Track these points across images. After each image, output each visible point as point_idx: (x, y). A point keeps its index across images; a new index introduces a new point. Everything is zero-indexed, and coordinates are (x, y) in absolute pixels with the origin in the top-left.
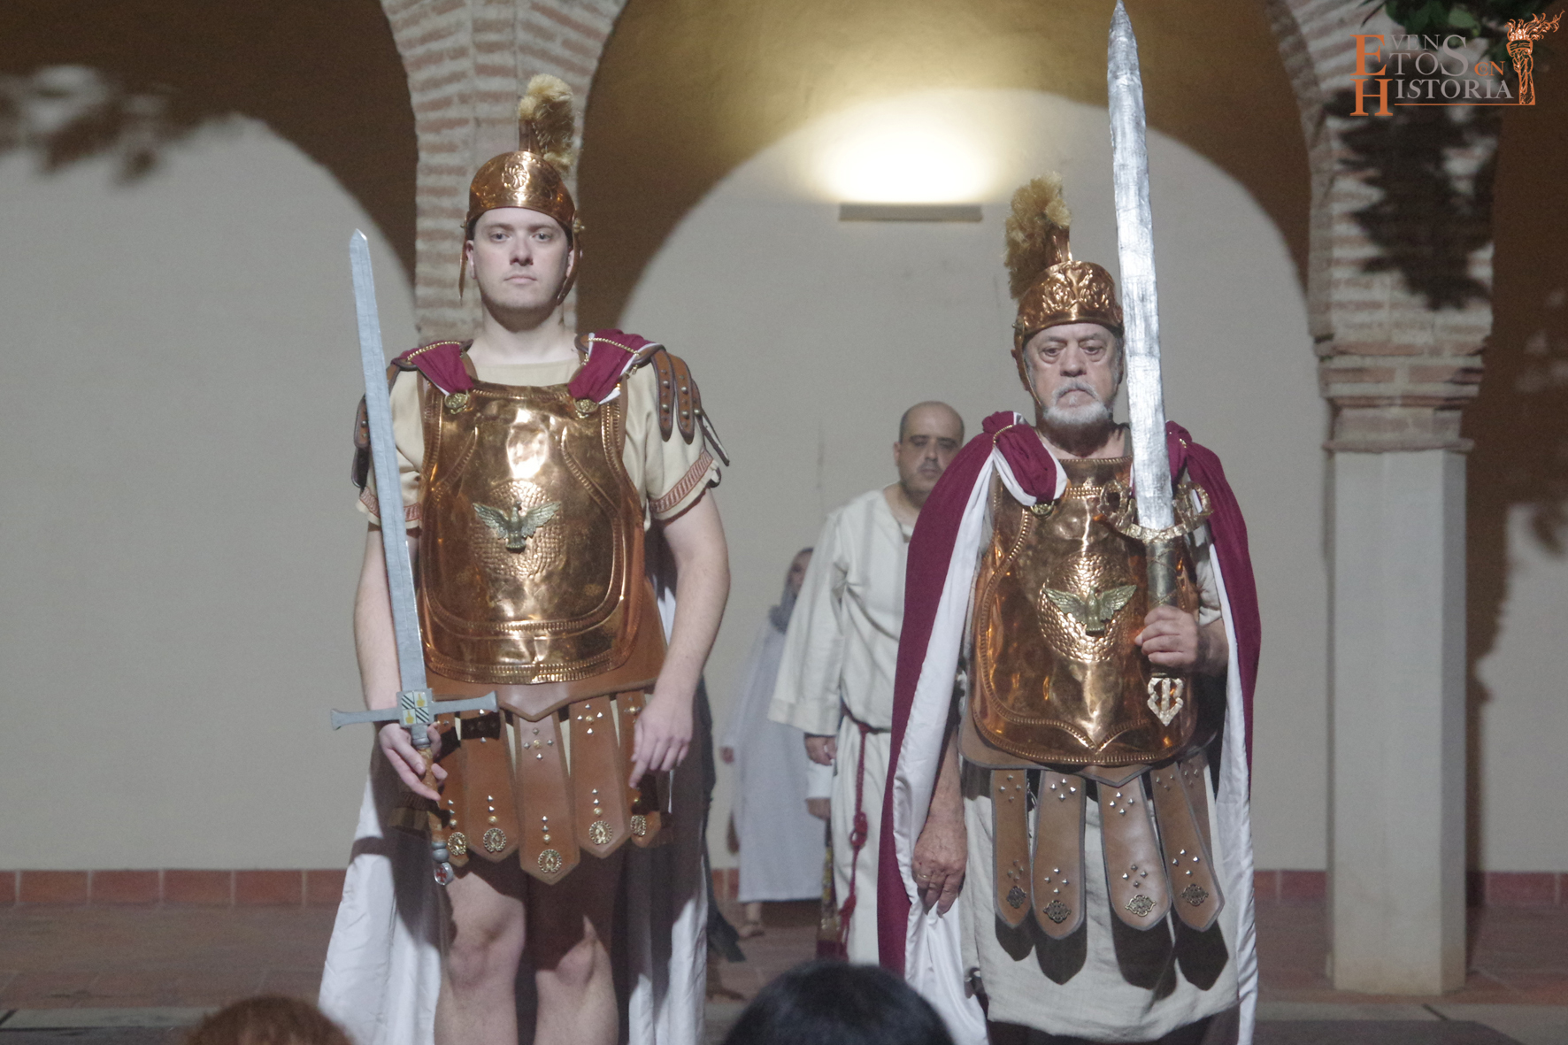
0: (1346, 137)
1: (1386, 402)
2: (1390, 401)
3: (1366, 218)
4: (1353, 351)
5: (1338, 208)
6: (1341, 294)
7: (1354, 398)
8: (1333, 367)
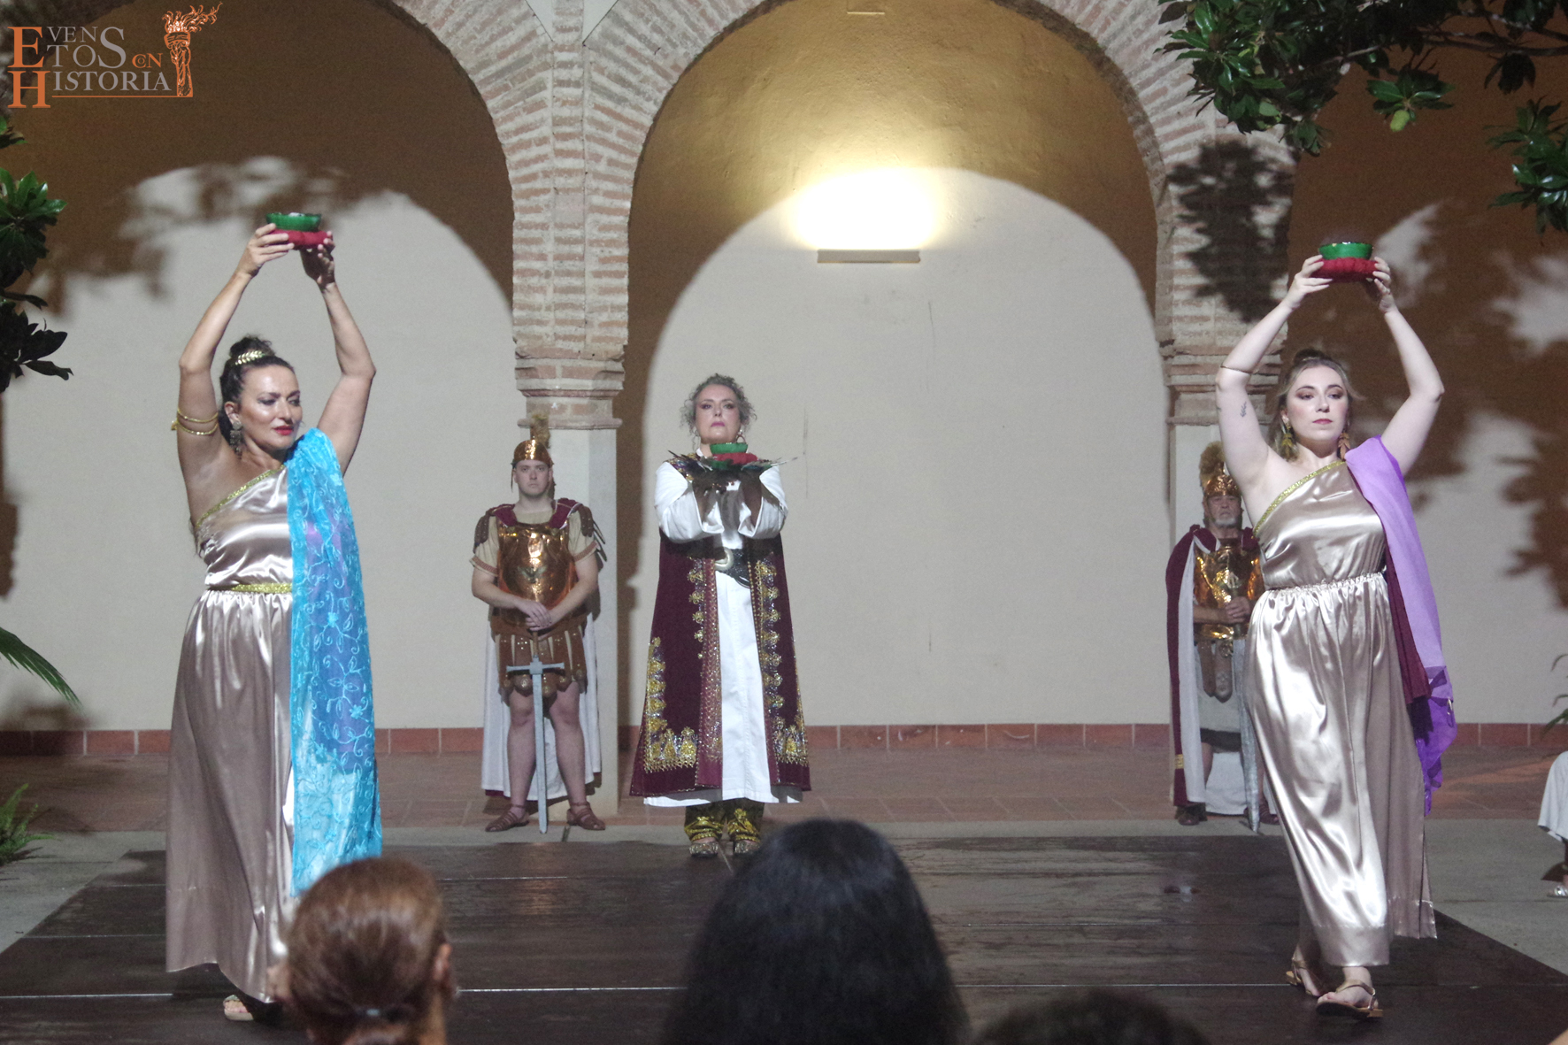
0: (1183, 199)
3: (1196, 257)
4: (1189, 352)
5: (1177, 249)
6: (1180, 311)
7: (1187, 386)
8: (1173, 363)
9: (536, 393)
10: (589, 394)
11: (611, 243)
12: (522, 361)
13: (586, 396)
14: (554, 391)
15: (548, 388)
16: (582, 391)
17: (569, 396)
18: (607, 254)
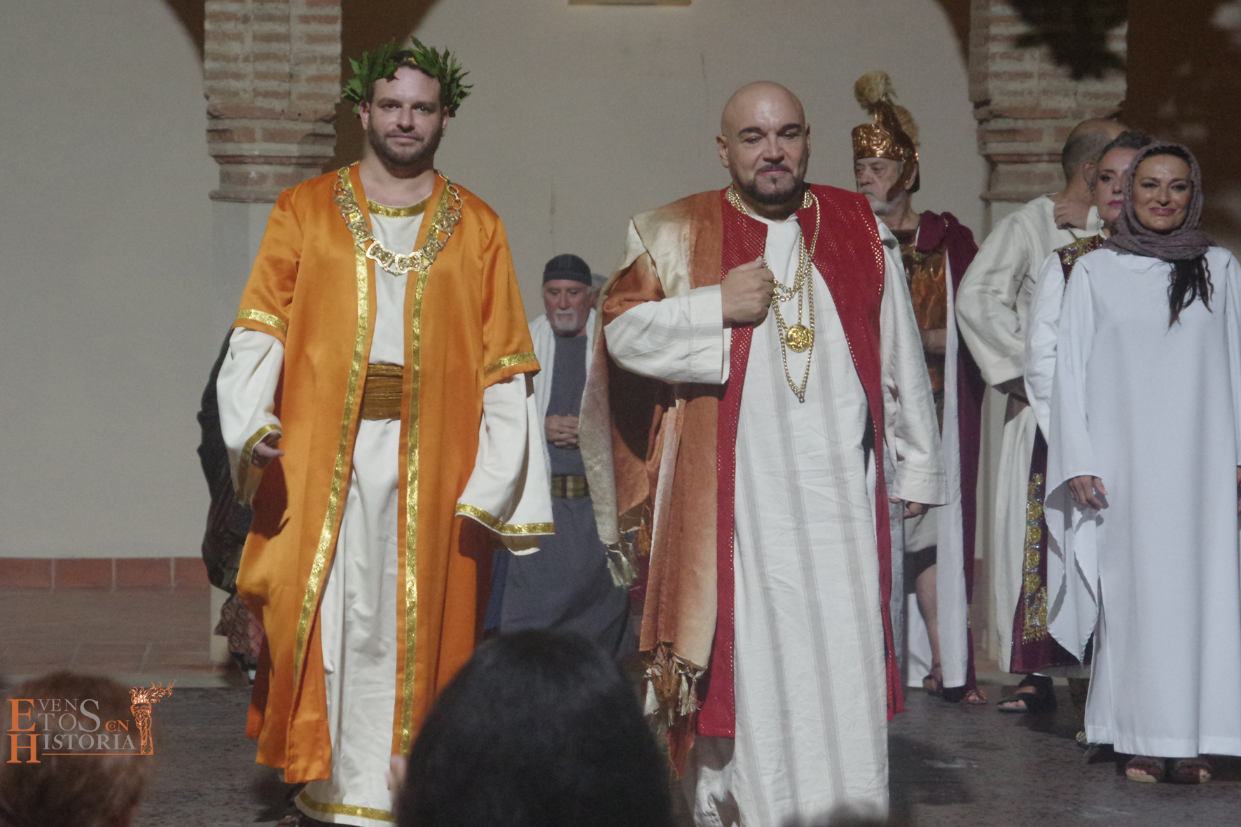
1: (1035, 158)
2: (1038, 158)
4: (1007, 114)
6: (997, 66)
7: (1007, 155)
8: (989, 128)
9: (232, 160)
10: (294, 161)
12: (214, 121)
13: (290, 164)
14: (253, 157)
15: (246, 153)
16: (287, 157)
17: (270, 164)
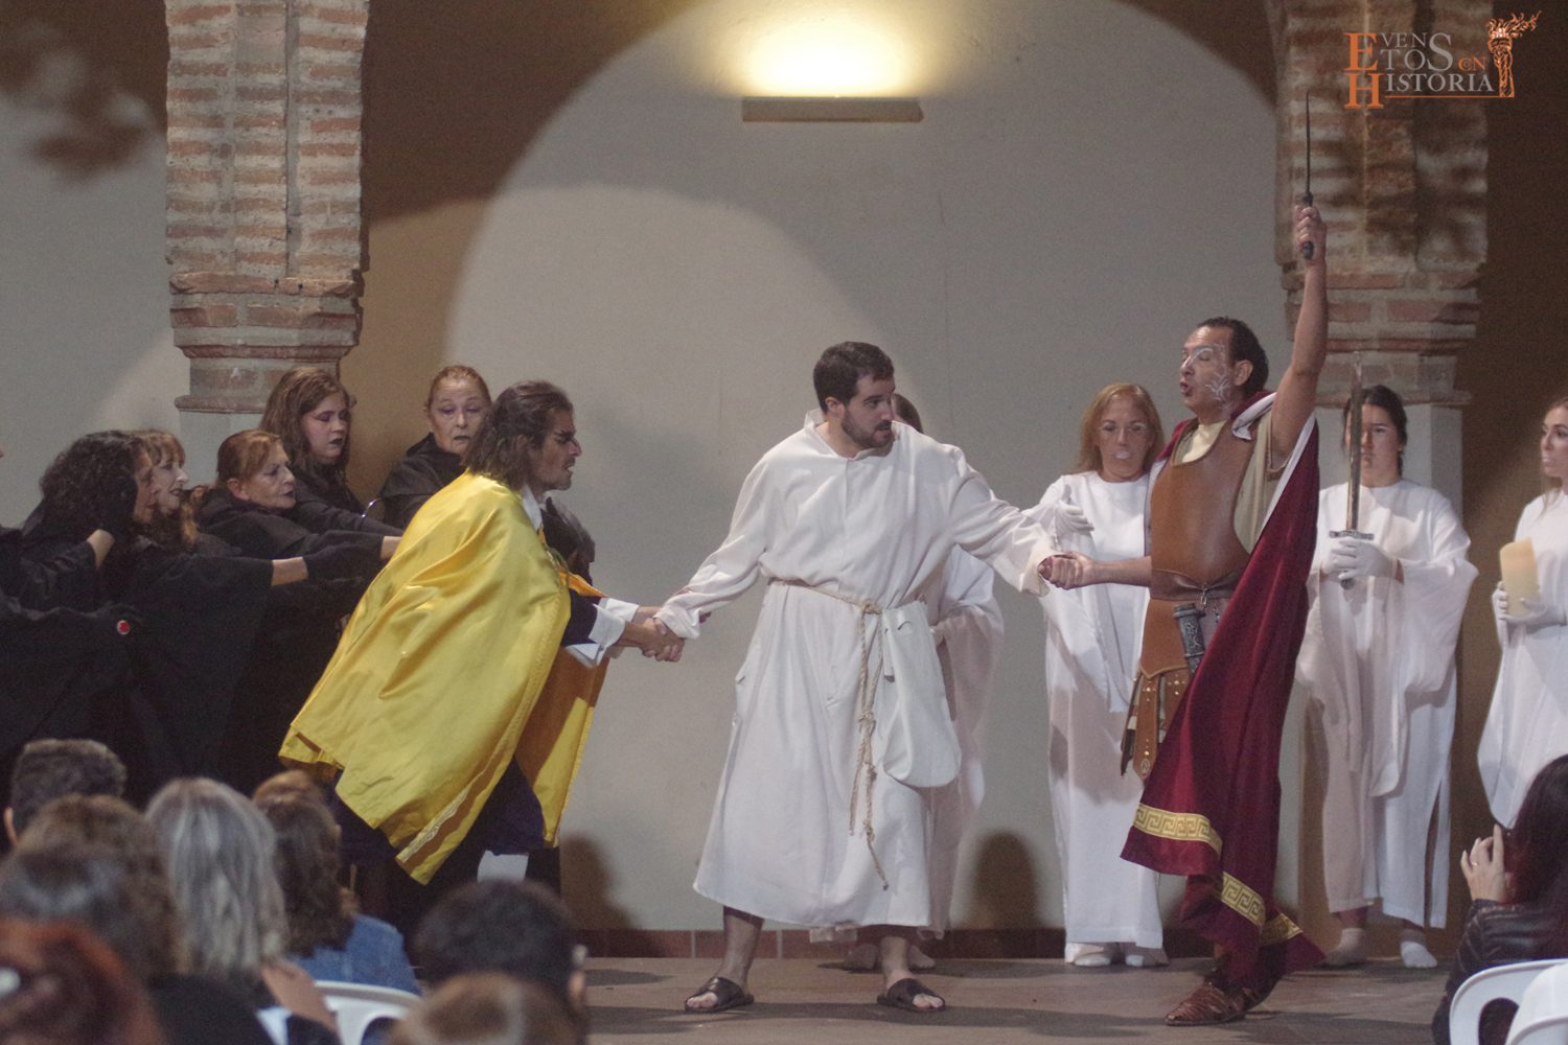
2: (1365, 344)
9: (205, 352)
10: (293, 352)
11: (334, 96)
12: (180, 297)
13: (288, 357)
14: (234, 347)
15: (224, 344)
16: (283, 347)
17: (259, 357)
18: (327, 117)
